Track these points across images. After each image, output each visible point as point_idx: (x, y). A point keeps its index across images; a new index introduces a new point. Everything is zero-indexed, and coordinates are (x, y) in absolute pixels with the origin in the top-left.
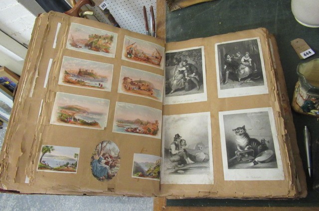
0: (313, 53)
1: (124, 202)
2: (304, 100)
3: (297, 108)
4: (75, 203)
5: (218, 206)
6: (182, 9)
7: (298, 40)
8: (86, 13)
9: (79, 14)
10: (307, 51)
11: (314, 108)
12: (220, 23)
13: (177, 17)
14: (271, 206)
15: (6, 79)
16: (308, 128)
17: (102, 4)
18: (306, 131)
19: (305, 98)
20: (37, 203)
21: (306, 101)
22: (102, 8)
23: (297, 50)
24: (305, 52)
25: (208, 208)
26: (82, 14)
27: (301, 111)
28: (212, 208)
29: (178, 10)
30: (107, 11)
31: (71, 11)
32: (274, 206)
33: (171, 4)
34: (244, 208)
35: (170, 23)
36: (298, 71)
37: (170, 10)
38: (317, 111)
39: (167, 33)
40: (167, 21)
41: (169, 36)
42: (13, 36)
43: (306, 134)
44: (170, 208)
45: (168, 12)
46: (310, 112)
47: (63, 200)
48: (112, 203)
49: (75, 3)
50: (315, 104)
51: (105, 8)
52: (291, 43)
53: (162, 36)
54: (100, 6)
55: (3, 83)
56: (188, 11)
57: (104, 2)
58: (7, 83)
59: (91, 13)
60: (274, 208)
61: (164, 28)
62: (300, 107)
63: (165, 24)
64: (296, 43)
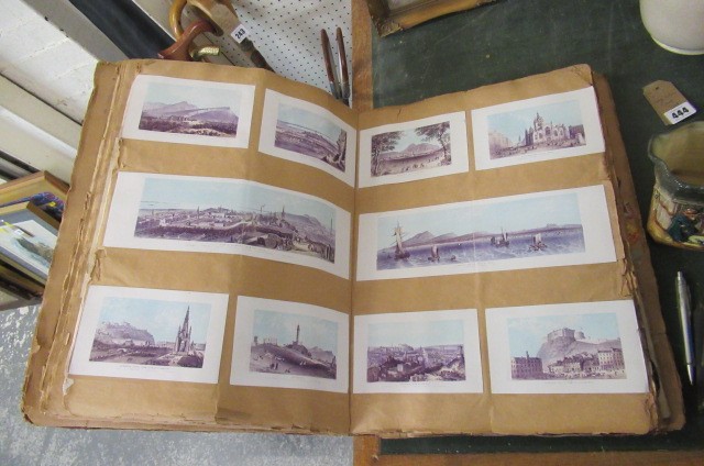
0: (692, 111)
1: (301, 453)
2: (669, 214)
3: (658, 234)
4: (199, 458)
5: (490, 452)
6: (406, 31)
7: (658, 83)
8: (204, 51)
9: (190, 54)
10: (680, 108)
11: (696, 232)
12: (488, 56)
13: (396, 49)
14: (607, 450)
15: (50, 198)
16: (684, 276)
17: (237, 30)
18: (680, 283)
19: (671, 210)
20: (121, 459)
21: (674, 216)
22: (236, 38)
23: (656, 107)
24: (675, 110)
25: (470, 456)
26: (195, 55)
27: (669, 240)
28: (477, 456)
29: (397, 34)
30: (247, 44)
31: (172, 50)
32: (614, 450)
33: (381, 22)
34: (548, 454)
35: (381, 61)
36: (651, 152)
37: (380, 34)
38: (701, 238)
39: (375, 84)
40: (374, 57)
41: (380, 89)
42: (61, 107)
43: (680, 289)
44: (388, 458)
45: (376, 38)
46: (687, 240)
47: (173, 450)
48: (276, 455)
49: (181, 31)
50: (695, 222)
51: (242, 38)
52: (642, 91)
53: (364, 91)
54: (233, 35)
55: (44, 206)
56: (418, 35)
57: (241, 26)
58: (52, 205)
59: (215, 51)
60: (613, 454)
61: (370, 73)
62: (664, 230)
63: (370, 66)
64: (655, 90)
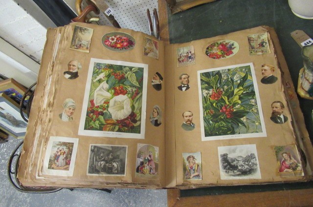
2: (310, 83)
3: (302, 94)
6: (183, 12)
7: (297, 31)
8: (92, 19)
9: (85, 20)
10: (308, 41)
12: (221, 21)
13: (179, 20)
14: (286, 190)
15: (13, 91)
17: (107, 10)
21: (312, 84)
22: (107, 14)
23: (297, 41)
24: (305, 42)
25: (223, 196)
26: (88, 21)
27: (308, 96)
28: (227, 195)
29: (180, 13)
30: (111, 18)
31: (76, 19)
32: (290, 189)
33: (172, 7)
35: (172, 24)
36: (303, 55)
37: (172, 13)
39: (170, 34)
40: (169, 23)
41: (172, 36)
42: (21, 48)
44: (184, 199)
45: (170, 15)
49: (81, 11)
51: (110, 14)
52: (290, 35)
53: (165, 37)
54: (106, 12)
55: (10, 95)
56: (189, 13)
57: (109, 9)
58: (14, 94)
59: (97, 19)
60: (289, 191)
61: (167, 29)
62: (306, 91)
63: (167, 26)
64: (296, 34)
